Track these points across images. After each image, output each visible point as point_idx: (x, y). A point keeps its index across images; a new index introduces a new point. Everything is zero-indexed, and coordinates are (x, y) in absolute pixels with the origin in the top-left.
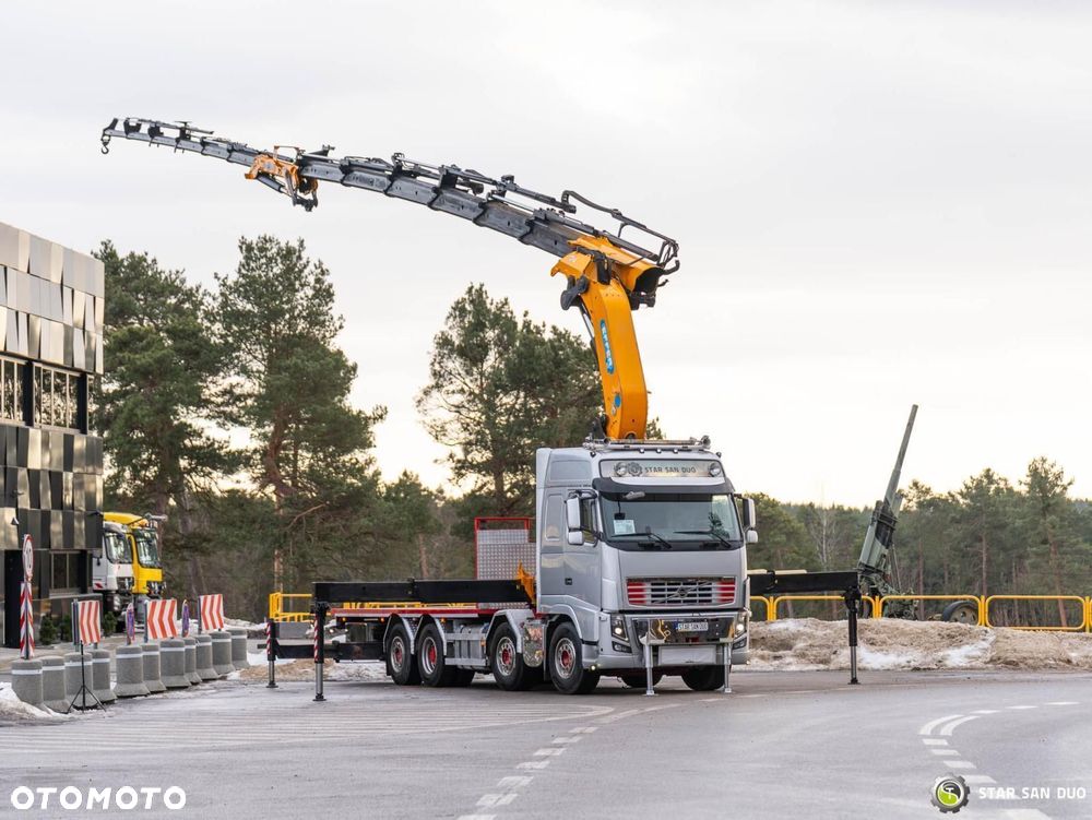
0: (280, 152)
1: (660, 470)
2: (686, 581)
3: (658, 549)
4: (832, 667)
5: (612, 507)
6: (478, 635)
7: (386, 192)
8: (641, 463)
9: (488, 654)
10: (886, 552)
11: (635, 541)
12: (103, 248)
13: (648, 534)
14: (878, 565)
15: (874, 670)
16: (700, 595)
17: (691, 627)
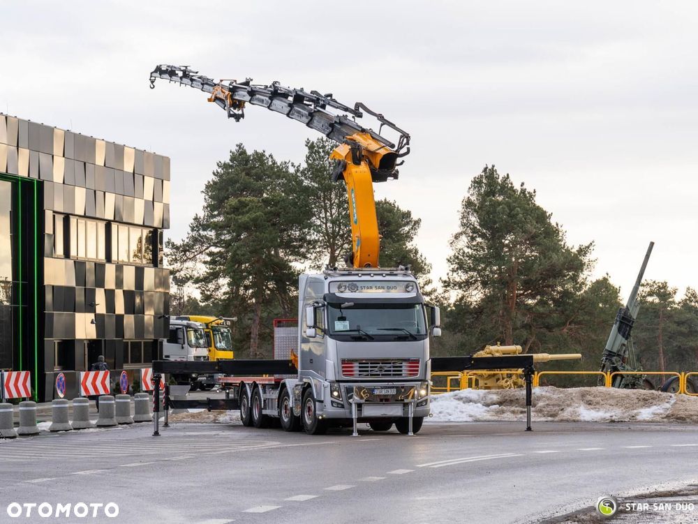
0: (223, 83)
1: (371, 288)
2: (385, 361)
3: (364, 340)
4: (557, 419)
5: (337, 312)
6: (274, 395)
7: (269, 107)
8: (358, 284)
9: (278, 407)
10: (626, 342)
11: (348, 335)
12: (237, 148)
13: (358, 331)
14: (619, 351)
15: (585, 421)
16: (394, 371)
17: (384, 392)
